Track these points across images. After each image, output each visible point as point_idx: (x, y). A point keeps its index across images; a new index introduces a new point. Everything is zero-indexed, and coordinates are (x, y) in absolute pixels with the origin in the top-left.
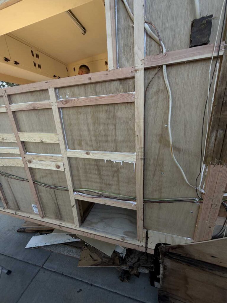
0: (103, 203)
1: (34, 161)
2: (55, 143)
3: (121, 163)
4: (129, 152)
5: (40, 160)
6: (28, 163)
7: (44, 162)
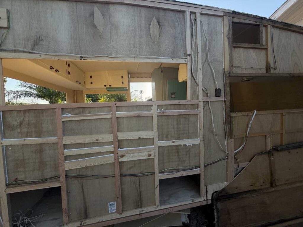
0: (181, 176)
1: (127, 155)
2: (151, 137)
3: (191, 145)
4: (196, 138)
5: (133, 153)
6: (119, 157)
7: (137, 154)
